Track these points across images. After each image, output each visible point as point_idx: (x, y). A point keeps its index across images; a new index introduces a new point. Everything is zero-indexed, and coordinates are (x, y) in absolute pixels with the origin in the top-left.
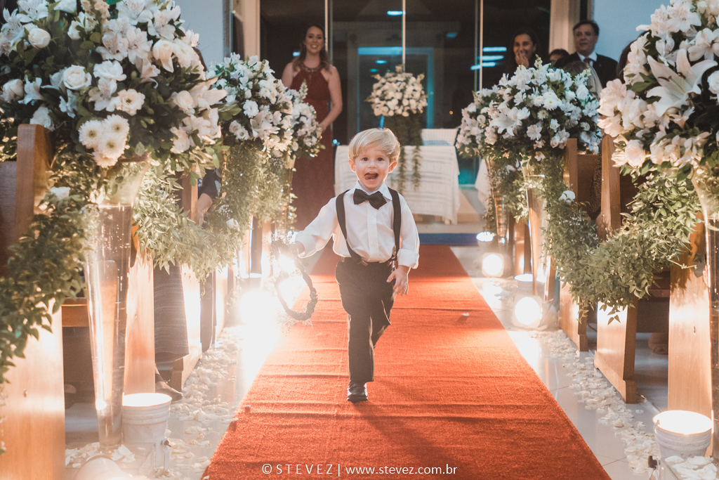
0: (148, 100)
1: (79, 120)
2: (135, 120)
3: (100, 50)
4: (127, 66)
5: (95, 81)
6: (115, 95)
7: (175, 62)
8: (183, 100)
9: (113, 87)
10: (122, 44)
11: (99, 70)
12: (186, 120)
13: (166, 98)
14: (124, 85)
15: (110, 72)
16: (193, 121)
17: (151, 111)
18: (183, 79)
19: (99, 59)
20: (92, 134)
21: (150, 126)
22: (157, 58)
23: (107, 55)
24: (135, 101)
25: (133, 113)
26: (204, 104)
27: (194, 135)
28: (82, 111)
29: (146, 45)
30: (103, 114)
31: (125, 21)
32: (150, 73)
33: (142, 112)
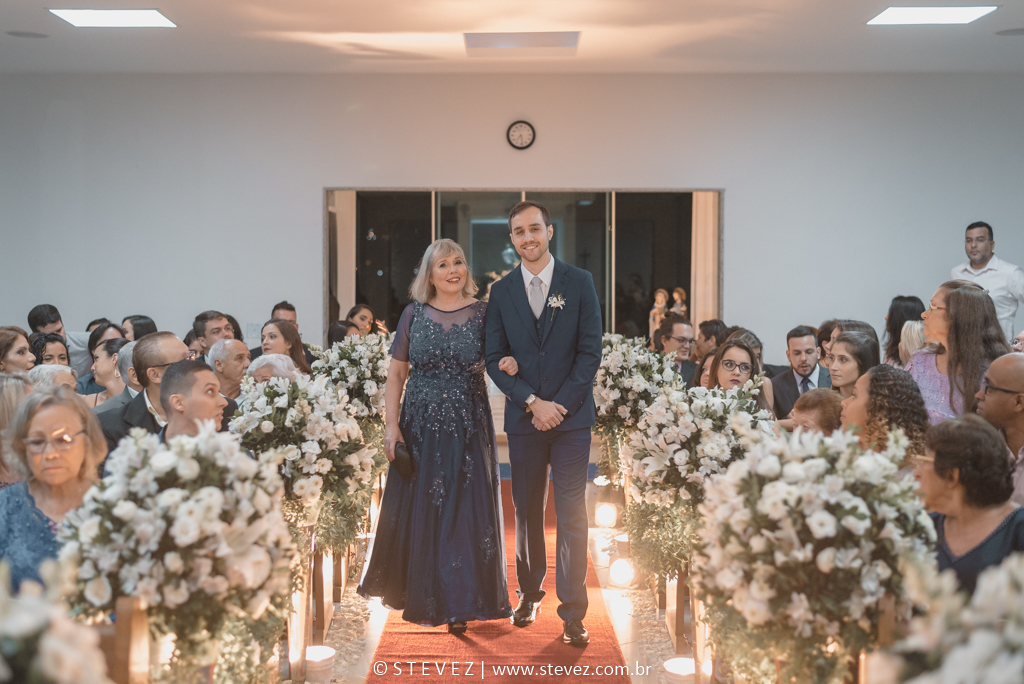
0: (334, 465)
1: (295, 479)
2: (326, 478)
3: (305, 434)
4: (321, 443)
5: (303, 455)
6: (315, 463)
7: (349, 437)
8: (353, 460)
9: (315, 458)
10: (318, 430)
11: (305, 446)
12: (355, 473)
13: (342, 460)
14: (319, 457)
15: (312, 448)
16: (359, 474)
17: (334, 469)
18: (352, 447)
19: (303, 440)
20: (302, 488)
21: (335, 480)
22: (338, 434)
23: (309, 437)
24: (326, 465)
25: (325, 473)
27: (359, 481)
28: (296, 474)
29: (331, 429)
30: (308, 475)
31: (319, 414)
32: (334, 445)
33: (331, 472)
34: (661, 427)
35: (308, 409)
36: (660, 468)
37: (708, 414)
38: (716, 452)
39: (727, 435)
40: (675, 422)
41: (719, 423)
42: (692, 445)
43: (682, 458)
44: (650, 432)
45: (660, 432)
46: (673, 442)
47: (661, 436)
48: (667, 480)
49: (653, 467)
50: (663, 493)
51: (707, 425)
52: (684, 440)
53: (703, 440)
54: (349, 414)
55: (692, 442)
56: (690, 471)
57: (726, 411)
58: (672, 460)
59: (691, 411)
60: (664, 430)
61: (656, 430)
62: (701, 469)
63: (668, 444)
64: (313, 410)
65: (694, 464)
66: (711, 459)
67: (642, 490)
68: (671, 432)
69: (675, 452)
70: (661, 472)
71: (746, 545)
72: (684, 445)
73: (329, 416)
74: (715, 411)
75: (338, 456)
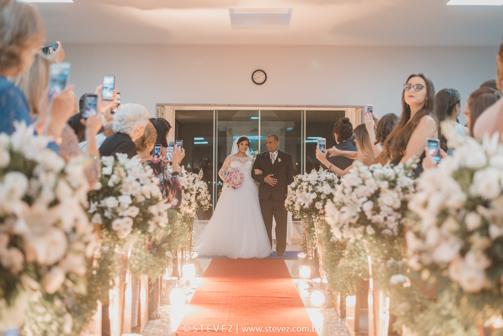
0: (141, 211)
1: (113, 219)
2: (135, 220)
3: (121, 190)
4: (132, 197)
5: (119, 204)
6: (127, 209)
7: (151, 195)
8: (153, 209)
9: (127, 206)
10: (130, 188)
11: (121, 198)
12: (154, 218)
13: (147, 209)
14: (131, 205)
15: (125, 200)
16: (157, 218)
17: (141, 215)
18: (153, 201)
19: (120, 194)
20: (118, 225)
21: (141, 222)
22: (144, 193)
23: (124, 193)
24: (135, 211)
25: (134, 216)
26: (162, 210)
27: (157, 224)
28: (114, 216)
29: (139, 188)
30: (122, 217)
31: (131, 178)
32: (141, 199)
33: (138, 216)
34: (354, 188)
35: (123, 174)
36: (354, 214)
37: (384, 178)
38: (391, 203)
39: (398, 192)
40: (364, 184)
41: (392, 184)
42: (374, 198)
43: (368, 207)
44: (346, 191)
45: (353, 191)
46: (362, 197)
47: (354, 194)
48: (358, 222)
49: (349, 214)
50: (356, 230)
51: (385, 185)
52: (369, 195)
53: (382, 195)
54: (152, 182)
55: (375, 197)
56: (374, 215)
57: (397, 176)
58: (361, 208)
59: (373, 176)
60: (356, 190)
61: (351, 189)
62: (381, 213)
63: (358, 198)
64: (127, 175)
65: (377, 210)
66: (388, 206)
67: (341, 229)
68: (361, 190)
69: (364, 203)
70: (354, 217)
71: (462, 223)
72: (369, 199)
73: (138, 180)
74: (389, 177)
75: (144, 206)
